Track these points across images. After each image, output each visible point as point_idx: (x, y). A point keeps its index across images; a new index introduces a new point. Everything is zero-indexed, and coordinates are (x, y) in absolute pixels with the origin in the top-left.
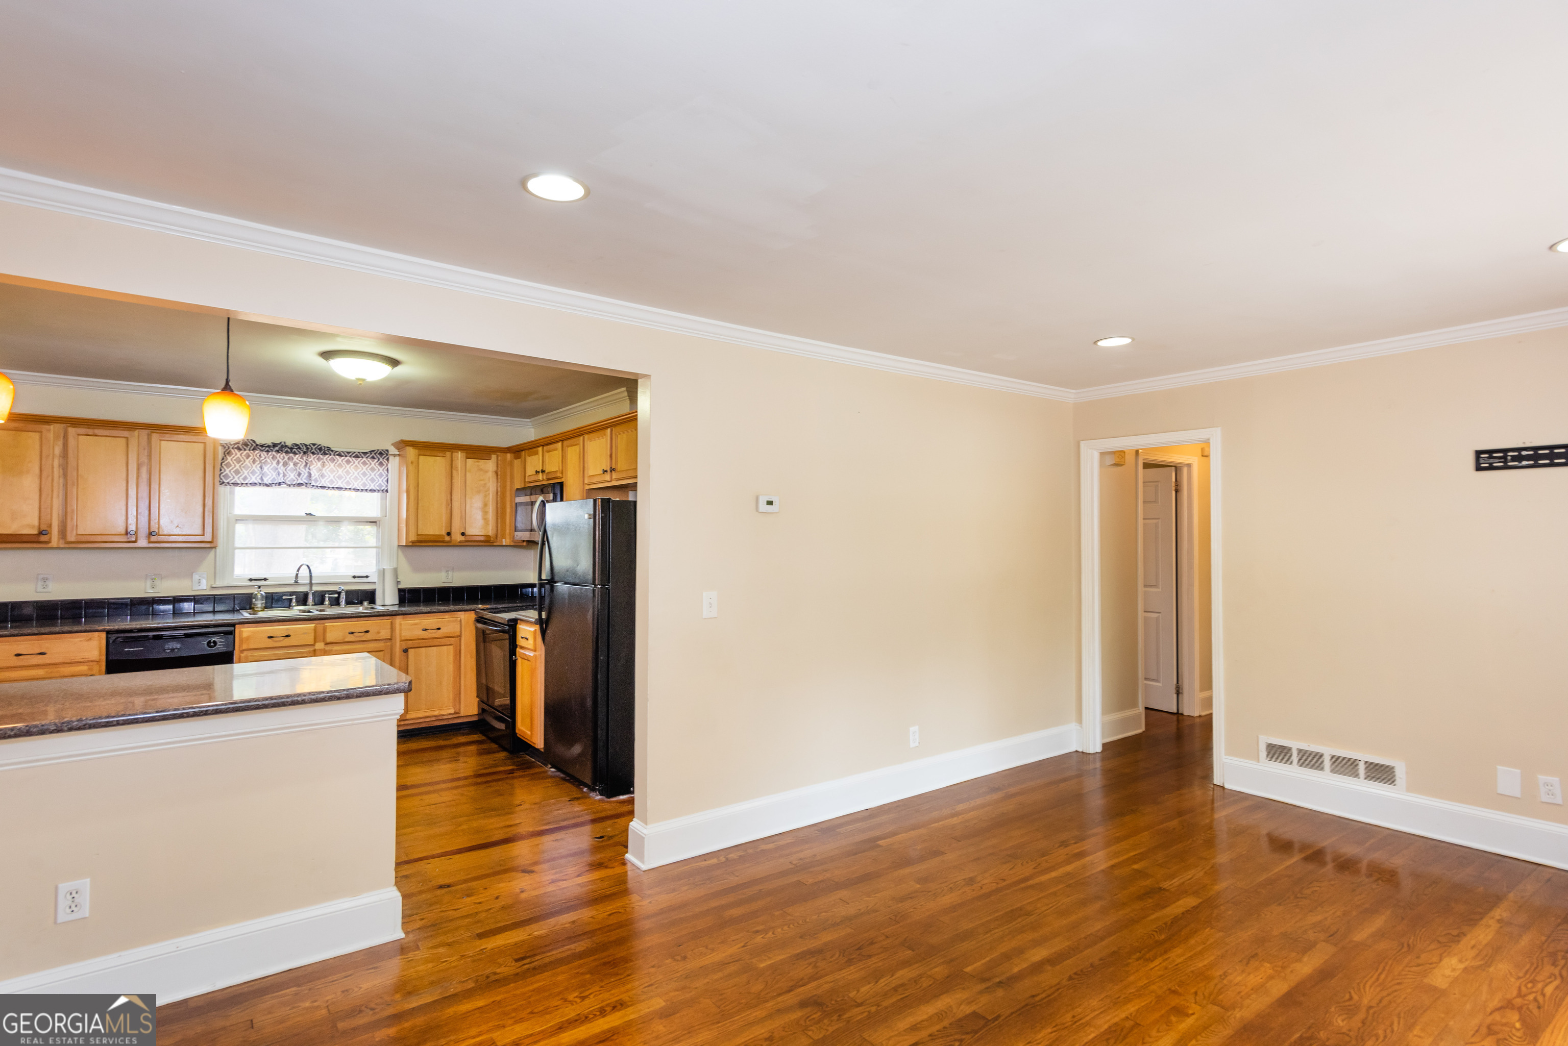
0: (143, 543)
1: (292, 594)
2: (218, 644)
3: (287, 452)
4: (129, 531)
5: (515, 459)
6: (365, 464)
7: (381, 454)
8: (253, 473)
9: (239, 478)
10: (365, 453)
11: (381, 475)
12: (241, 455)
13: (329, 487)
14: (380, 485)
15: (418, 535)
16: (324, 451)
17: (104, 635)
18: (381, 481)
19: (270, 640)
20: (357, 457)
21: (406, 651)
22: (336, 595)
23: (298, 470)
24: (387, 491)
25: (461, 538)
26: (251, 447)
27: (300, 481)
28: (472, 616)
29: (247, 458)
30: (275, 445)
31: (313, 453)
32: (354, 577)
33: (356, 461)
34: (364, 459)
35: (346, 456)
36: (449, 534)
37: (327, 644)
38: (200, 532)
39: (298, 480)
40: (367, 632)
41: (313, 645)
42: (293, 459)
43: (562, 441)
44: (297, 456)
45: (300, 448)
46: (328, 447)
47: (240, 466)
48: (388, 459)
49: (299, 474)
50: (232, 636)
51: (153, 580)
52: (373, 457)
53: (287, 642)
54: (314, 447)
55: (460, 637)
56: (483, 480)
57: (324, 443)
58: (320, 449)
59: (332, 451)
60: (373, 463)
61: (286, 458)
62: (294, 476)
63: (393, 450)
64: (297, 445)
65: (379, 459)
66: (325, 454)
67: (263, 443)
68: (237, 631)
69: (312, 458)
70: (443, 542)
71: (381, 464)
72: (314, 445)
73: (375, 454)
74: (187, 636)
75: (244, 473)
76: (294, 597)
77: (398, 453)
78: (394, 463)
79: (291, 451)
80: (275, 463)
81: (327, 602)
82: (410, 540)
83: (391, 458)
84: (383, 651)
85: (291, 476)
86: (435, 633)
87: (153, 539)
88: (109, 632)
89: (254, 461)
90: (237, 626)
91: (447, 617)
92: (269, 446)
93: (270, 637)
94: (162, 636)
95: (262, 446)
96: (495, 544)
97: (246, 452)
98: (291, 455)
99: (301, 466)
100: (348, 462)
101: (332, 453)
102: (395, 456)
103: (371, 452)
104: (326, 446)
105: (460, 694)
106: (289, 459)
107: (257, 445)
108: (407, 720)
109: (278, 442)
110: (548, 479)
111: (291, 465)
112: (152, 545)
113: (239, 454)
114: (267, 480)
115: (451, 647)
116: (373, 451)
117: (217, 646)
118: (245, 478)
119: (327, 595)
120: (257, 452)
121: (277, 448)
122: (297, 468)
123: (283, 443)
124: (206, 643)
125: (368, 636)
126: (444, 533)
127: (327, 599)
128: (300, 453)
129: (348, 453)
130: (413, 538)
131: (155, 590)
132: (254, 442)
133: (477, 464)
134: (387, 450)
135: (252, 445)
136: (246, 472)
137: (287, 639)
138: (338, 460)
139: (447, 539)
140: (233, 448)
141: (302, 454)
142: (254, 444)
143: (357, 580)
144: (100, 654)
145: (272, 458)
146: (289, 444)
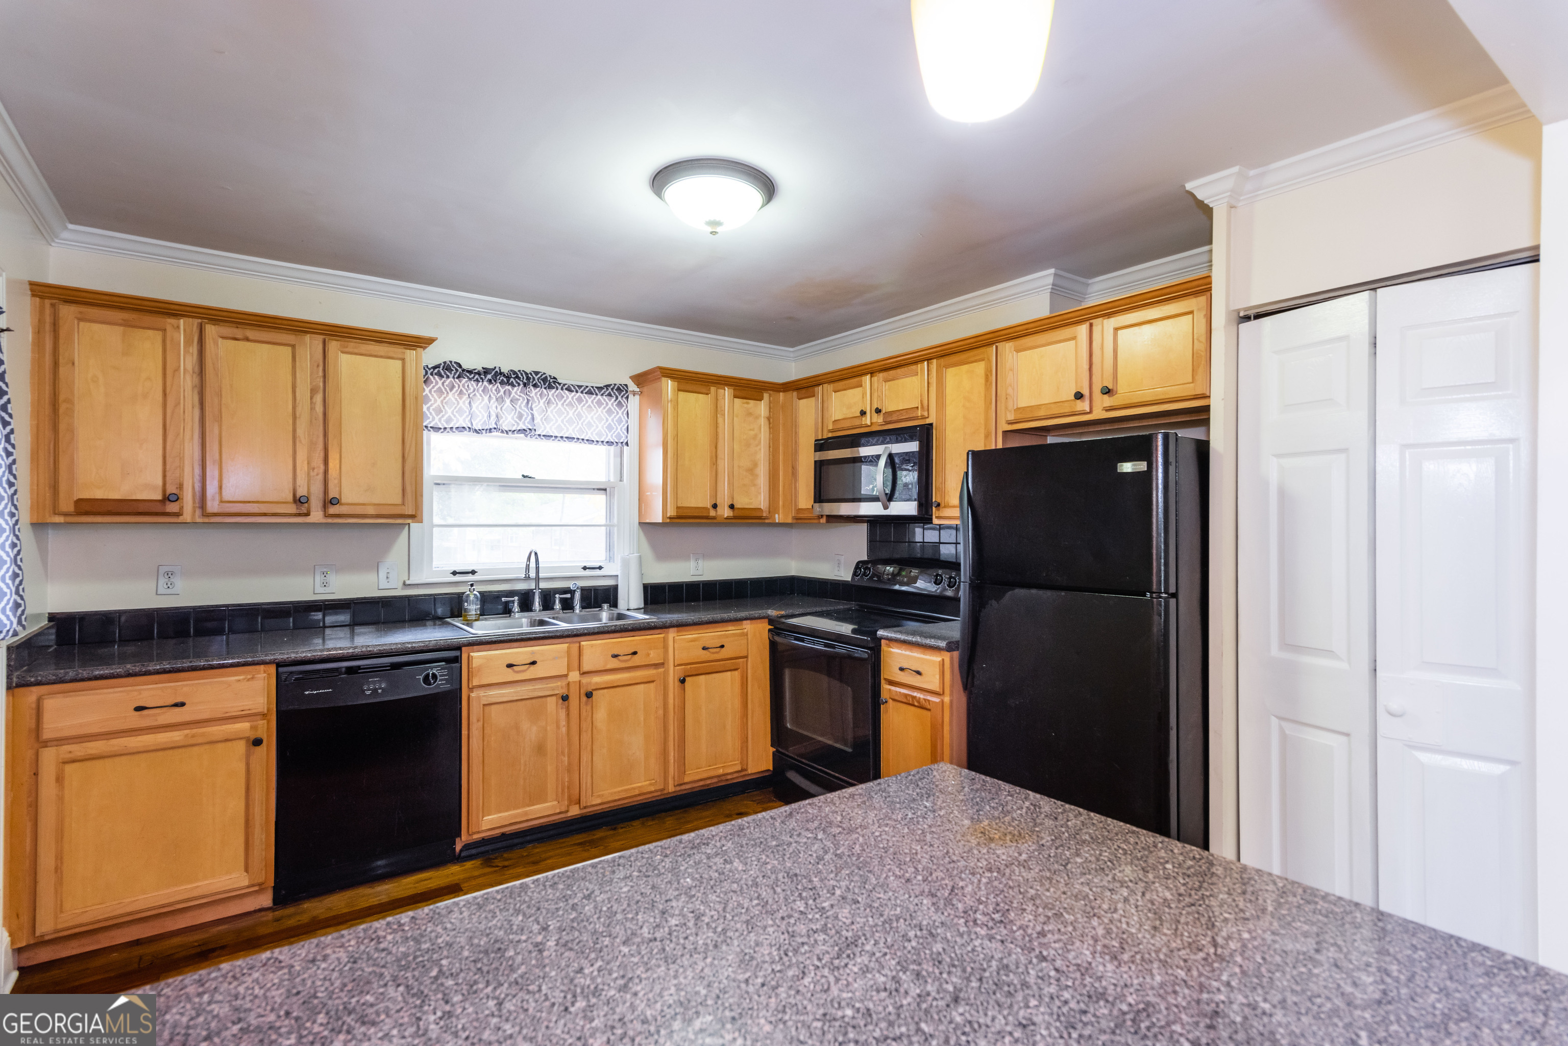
0: (317, 516)
1: (511, 593)
2: (439, 678)
3: (502, 383)
4: (298, 496)
5: (799, 399)
6: (599, 403)
7: (619, 389)
8: (460, 411)
9: (440, 420)
10: (600, 389)
11: (620, 421)
12: (443, 384)
13: (556, 437)
14: (619, 436)
15: (678, 508)
16: (549, 383)
17: (272, 669)
18: (620, 429)
19: (509, 670)
20: (590, 393)
21: (683, 681)
22: (568, 596)
23: (518, 409)
24: (627, 444)
25: (727, 513)
26: (455, 374)
27: (522, 426)
28: (763, 627)
29: (451, 390)
30: (486, 371)
31: (535, 386)
32: (585, 568)
33: (590, 399)
34: (599, 397)
35: (577, 392)
36: (715, 506)
37: (584, 674)
38: (399, 501)
39: (518, 424)
40: (635, 653)
41: (566, 676)
42: (510, 393)
43: (928, 360)
44: (516, 389)
45: (517, 377)
46: (554, 378)
47: (442, 402)
48: (627, 398)
49: (520, 416)
50: (457, 665)
51: (324, 574)
52: (610, 395)
53: (533, 672)
54: (536, 378)
55: (746, 657)
56: (753, 430)
57: (550, 371)
58: (545, 380)
59: (560, 384)
60: (610, 404)
61: (502, 391)
62: (513, 418)
63: (632, 387)
64: (515, 373)
65: (617, 398)
66: (550, 387)
67: (471, 367)
68: (464, 657)
69: (534, 392)
70: (707, 518)
71: (620, 405)
72: (537, 373)
73: (612, 389)
74: (395, 666)
75: (446, 412)
76: (516, 598)
77: (638, 390)
78: (634, 403)
79: (508, 381)
80: (486, 398)
81: (558, 606)
82: (668, 515)
83: (631, 397)
84: (653, 681)
85: (508, 421)
86: (717, 653)
87: (332, 510)
88: (279, 665)
89: (461, 393)
90: (464, 649)
91: (730, 628)
92: (479, 373)
93: (510, 666)
94: (359, 667)
95: (470, 372)
96: (767, 521)
97: (449, 380)
98: (509, 387)
99: (521, 403)
100: (580, 400)
101: (560, 387)
102: (634, 393)
103: (607, 386)
104: (553, 376)
105: (747, 741)
106: (505, 392)
107: (463, 370)
108: (684, 784)
109: (492, 367)
110: (887, 423)
111: (508, 401)
112: (330, 520)
113: (440, 383)
114: (477, 424)
115: (736, 673)
116: (609, 385)
117: (438, 682)
118: (449, 420)
119: (557, 596)
120: (464, 380)
121: (489, 377)
122: (517, 407)
123: (497, 369)
124: (421, 677)
125: (636, 660)
126: (709, 505)
127: (557, 602)
128: (519, 385)
129: (580, 387)
130: (671, 512)
131: (327, 590)
132: (460, 366)
133: (746, 405)
134: (626, 385)
135: (457, 370)
136: (449, 412)
137: (533, 667)
138: (568, 397)
139: (712, 513)
140: (432, 374)
141: (522, 385)
142: (460, 370)
143: (588, 573)
144: (269, 703)
145: (483, 391)
146: (505, 370)
